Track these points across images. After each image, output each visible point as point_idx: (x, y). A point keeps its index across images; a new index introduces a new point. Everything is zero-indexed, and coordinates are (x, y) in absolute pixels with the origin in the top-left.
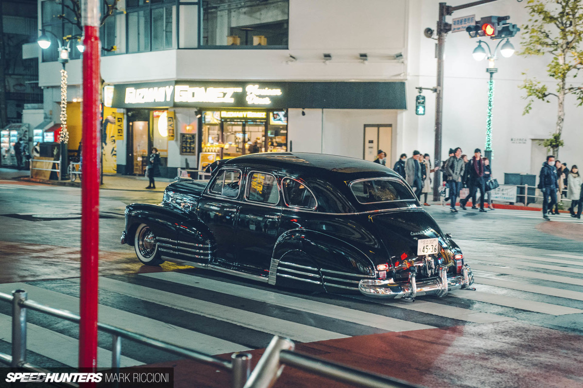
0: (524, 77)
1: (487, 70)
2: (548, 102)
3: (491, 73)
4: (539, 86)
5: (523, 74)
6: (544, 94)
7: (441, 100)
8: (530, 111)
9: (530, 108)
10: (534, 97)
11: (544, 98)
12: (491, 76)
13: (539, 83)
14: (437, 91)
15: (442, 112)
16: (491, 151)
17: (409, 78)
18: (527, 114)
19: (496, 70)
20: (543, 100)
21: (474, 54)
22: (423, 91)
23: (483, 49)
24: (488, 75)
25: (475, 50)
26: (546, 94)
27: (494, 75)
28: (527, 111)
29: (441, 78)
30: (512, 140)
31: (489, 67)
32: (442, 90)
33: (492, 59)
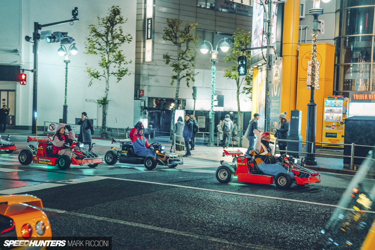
0: (86, 66)
1: (65, 61)
2: (100, 80)
3: (67, 63)
4: (95, 72)
5: (86, 64)
6: (98, 75)
7: (36, 77)
8: (91, 85)
9: (92, 83)
10: (93, 77)
11: (98, 78)
12: (67, 65)
13: (95, 69)
14: (34, 71)
15: (37, 83)
16: (67, 106)
17: (23, 63)
18: (90, 86)
19: (70, 62)
20: (98, 79)
21: (59, 52)
22: (25, 71)
23: (63, 50)
24: (65, 64)
25: (59, 50)
26: (99, 75)
27: (68, 64)
28: (90, 85)
29: (36, 64)
30: (86, 100)
31: (66, 60)
32: (37, 71)
33: (67, 56)
